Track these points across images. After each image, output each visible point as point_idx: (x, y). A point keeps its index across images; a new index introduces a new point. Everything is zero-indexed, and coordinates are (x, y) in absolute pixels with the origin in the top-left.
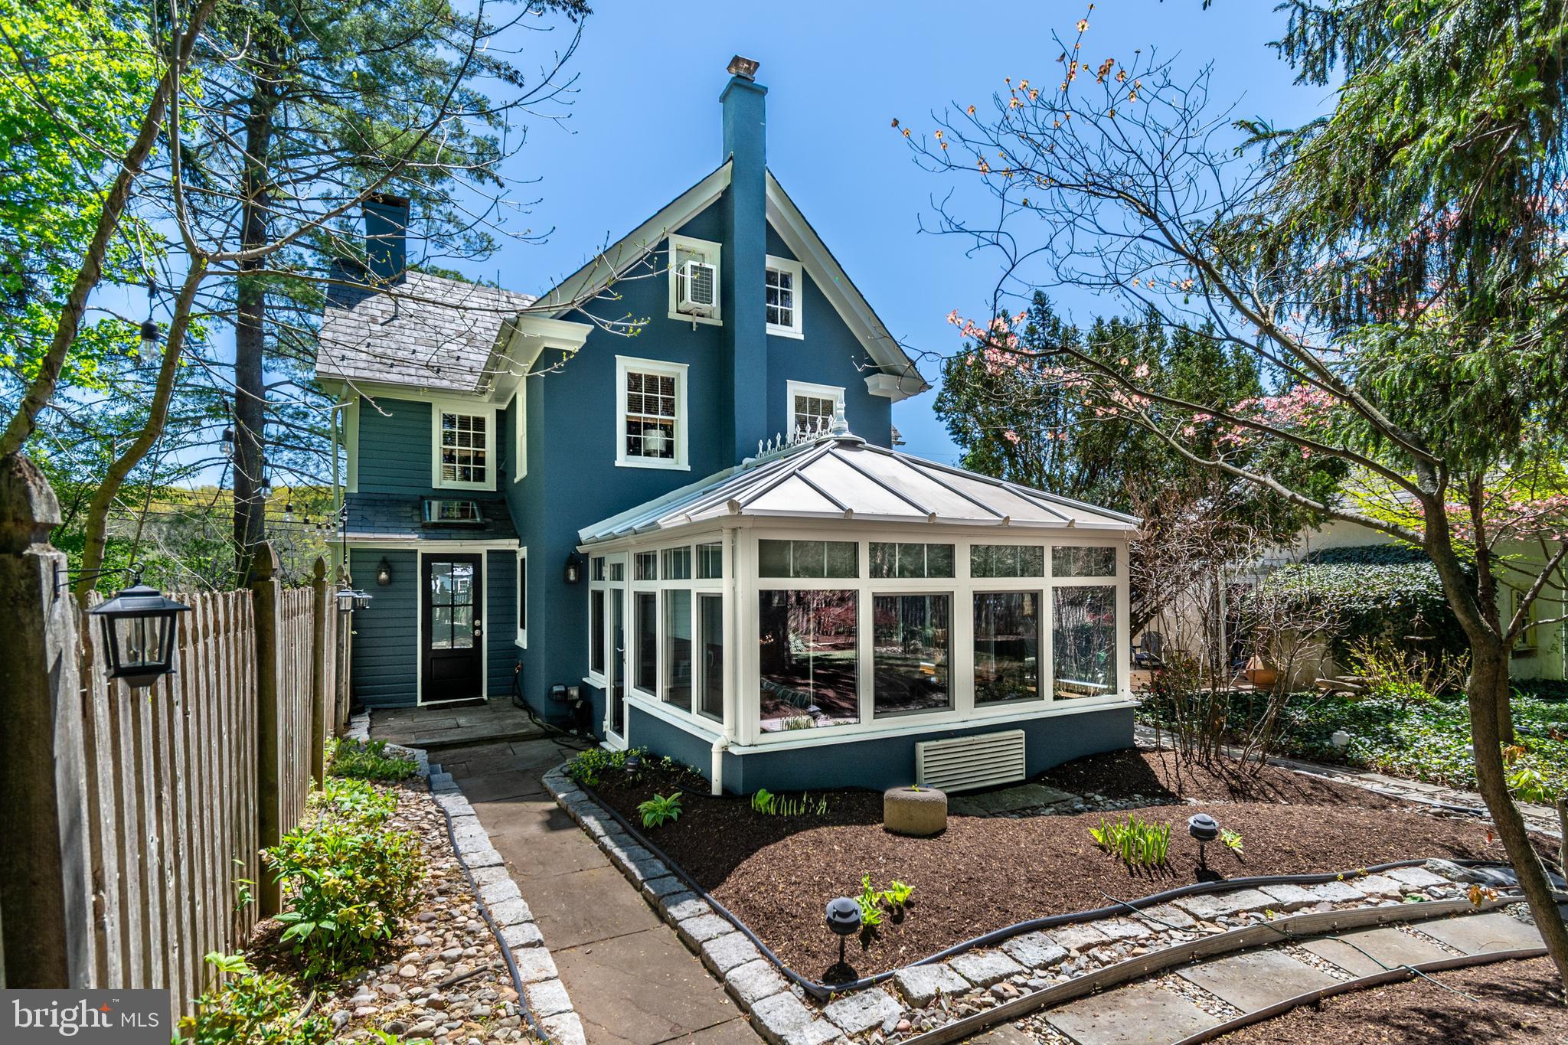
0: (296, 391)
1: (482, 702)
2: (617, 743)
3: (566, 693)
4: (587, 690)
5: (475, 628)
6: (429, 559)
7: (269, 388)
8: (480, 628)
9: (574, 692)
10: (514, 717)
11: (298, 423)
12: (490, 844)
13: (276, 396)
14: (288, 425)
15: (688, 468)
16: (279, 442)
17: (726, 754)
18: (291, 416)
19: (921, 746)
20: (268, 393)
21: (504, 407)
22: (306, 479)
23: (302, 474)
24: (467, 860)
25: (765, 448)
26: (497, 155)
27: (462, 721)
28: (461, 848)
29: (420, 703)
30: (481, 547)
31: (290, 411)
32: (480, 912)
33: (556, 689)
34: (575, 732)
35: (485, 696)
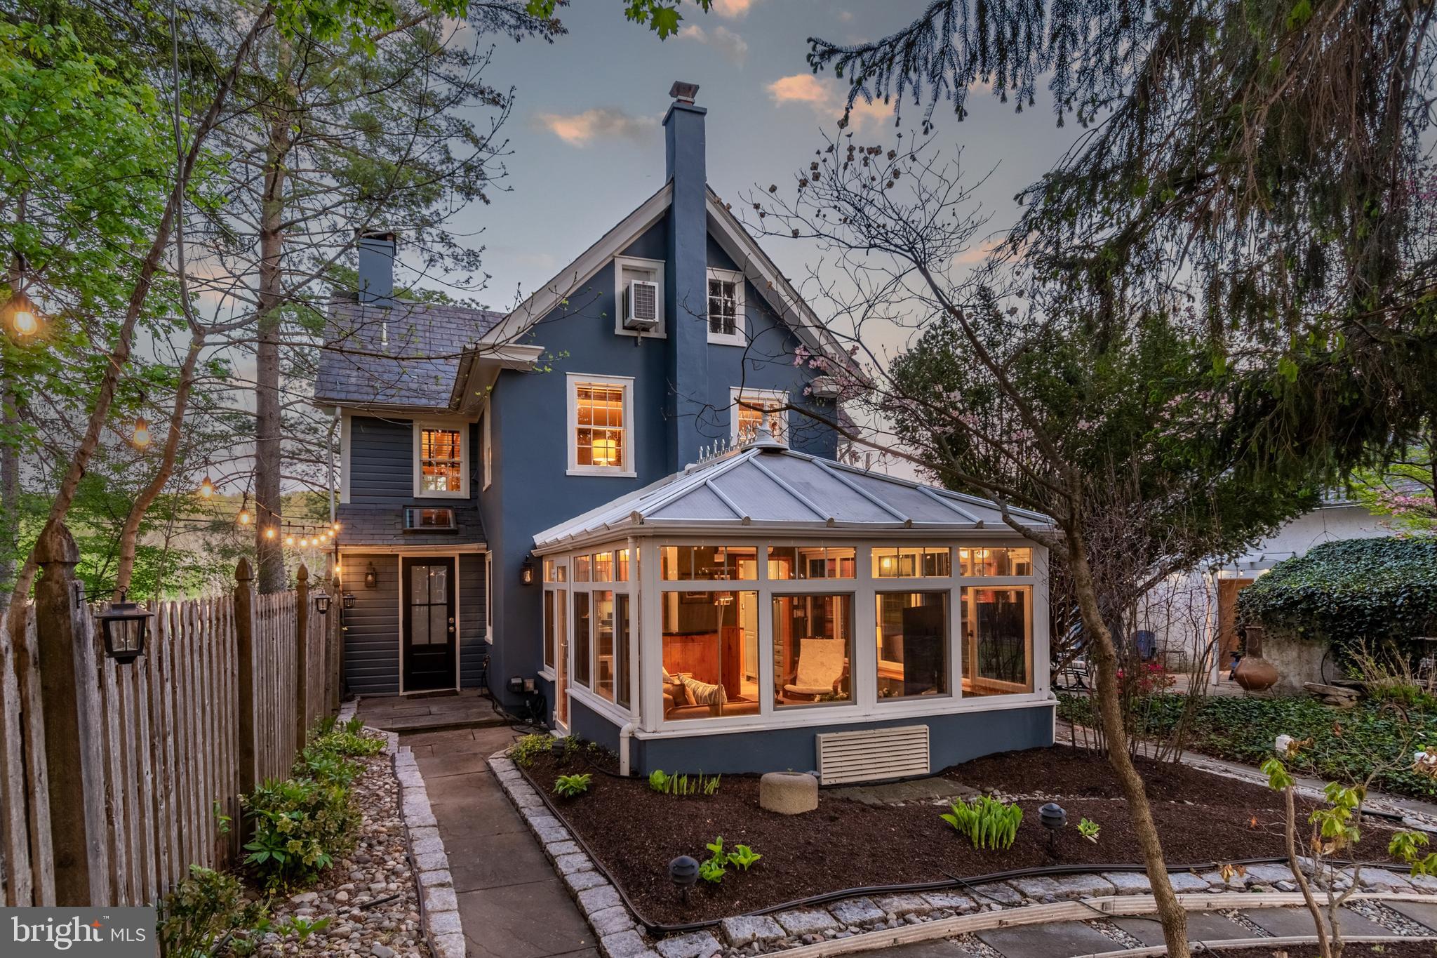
0: (309, 409)
1: (455, 693)
2: (563, 730)
3: (523, 685)
4: (540, 682)
5: (449, 625)
6: (409, 563)
7: (284, 407)
8: (454, 625)
9: (530, 684)
10: (479, 707)
11: (309, 438)
12: (430, 810)
13: (290, 414)
14: (301, 441)
15: (635, 475)
16: (293, 455)
17: (633, 739)
18: (303, 432)
19: (822, 736)
20: (283, 412)
21: (476, 421)
22: (316, 489)
23: (313, 484)
24: (408, 821)
25: (704, 455)
26: (481, 176)
27: (434, 709)
28: (406, 811)
29: (401, 693)
30: (454, 551)
31: (302, 427)
32: (407, 859)
33: (514, 681)
34: (530, 721)
35: (458, 688)
